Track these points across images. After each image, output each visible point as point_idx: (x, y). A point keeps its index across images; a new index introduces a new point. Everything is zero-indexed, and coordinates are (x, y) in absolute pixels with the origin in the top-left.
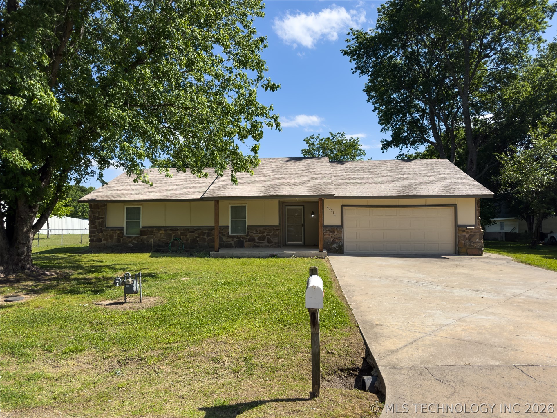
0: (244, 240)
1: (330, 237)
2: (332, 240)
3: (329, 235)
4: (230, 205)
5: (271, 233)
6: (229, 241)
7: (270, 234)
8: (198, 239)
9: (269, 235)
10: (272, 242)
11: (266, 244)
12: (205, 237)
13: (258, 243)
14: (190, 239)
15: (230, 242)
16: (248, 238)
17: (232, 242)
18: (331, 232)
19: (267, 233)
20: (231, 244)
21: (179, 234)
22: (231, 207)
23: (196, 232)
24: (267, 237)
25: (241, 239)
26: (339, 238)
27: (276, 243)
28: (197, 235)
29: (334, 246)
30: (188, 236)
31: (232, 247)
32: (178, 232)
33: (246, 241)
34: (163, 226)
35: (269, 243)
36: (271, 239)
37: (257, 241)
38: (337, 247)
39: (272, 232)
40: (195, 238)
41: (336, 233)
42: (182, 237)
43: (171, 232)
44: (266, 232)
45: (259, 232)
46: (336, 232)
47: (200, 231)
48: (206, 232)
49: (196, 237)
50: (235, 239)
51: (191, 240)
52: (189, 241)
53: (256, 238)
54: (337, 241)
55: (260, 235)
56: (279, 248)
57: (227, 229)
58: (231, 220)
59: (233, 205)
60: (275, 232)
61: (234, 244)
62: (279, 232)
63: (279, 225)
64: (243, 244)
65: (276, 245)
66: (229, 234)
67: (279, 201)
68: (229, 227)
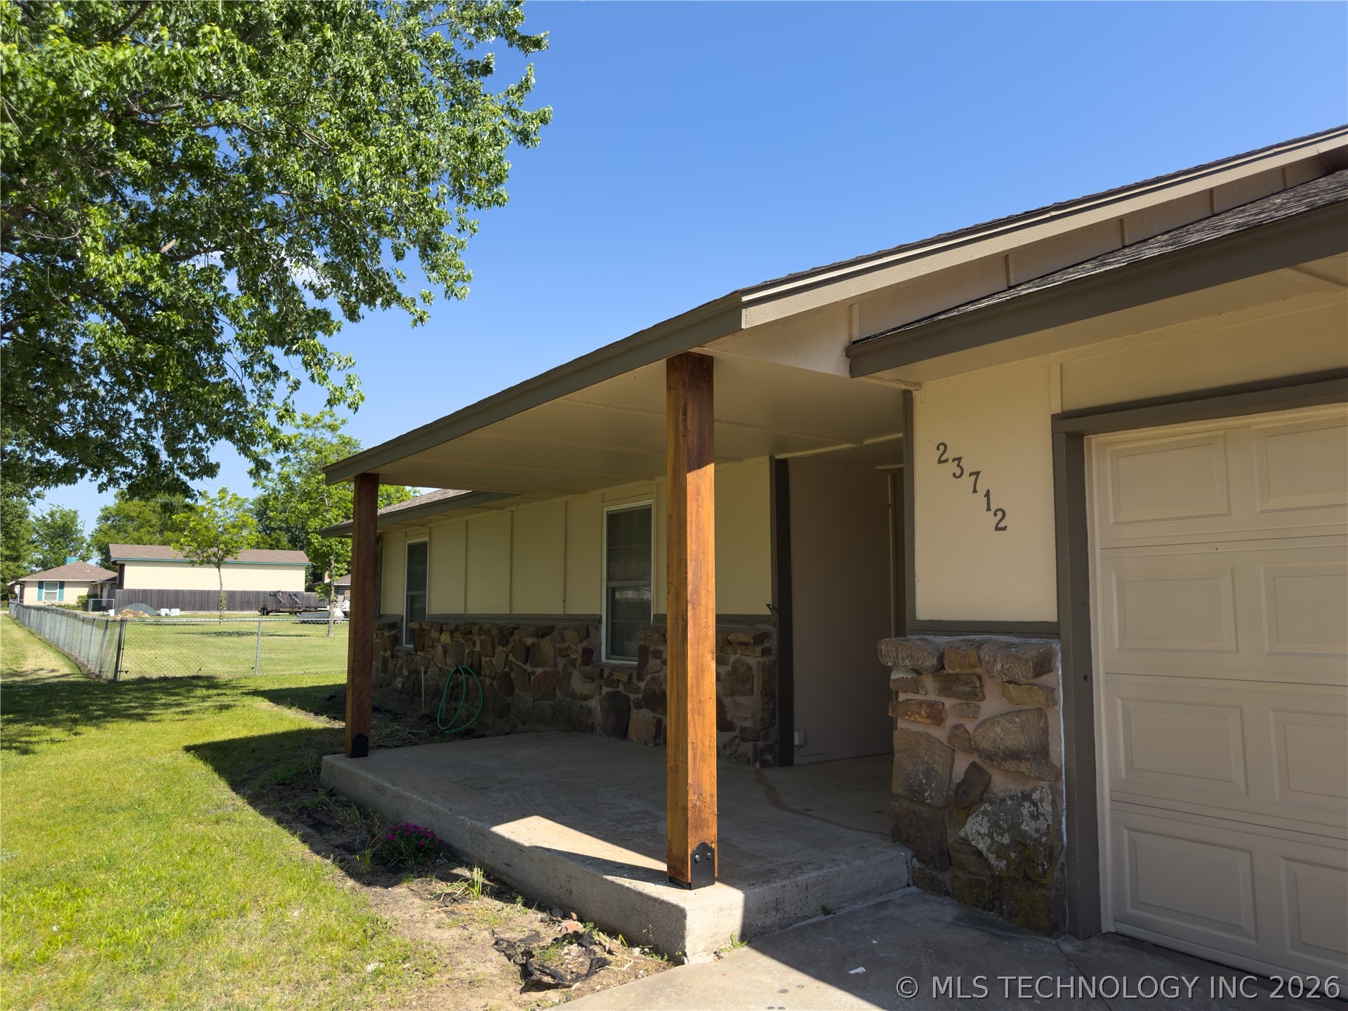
0: (632, 699)
1: (940, 734)
2: (961, 765)
3: (936, 715)
4: (605, 510)
5: (726, 663)
6: (587, 698)
8: (514, 676)
12: (528, 666)
14: (499, 672)
15: (588, 704)
16: (642, 685)
17: (594, 703)
18: (948, 684)
20: (592, 714)
22: (609, 516)
23: (510, 642)
25: (625, 691)
26: (1015, 755)
28: (511, 657)
29: (976, 829)
32: (474, 638)
33: (638, 707)
34: (463, 611)
36: (727, 703)
38: (1000, 852)
40: (507, 669)
41: (992, 704)
43: (462, 640)
46: (991, 689)
47: (517, 638)
48: (530, 642)
49: (510, 664)
50: (605, 690)
51: (500, 677)
52: (496, 683)
54: (1001, 783)
56: (758, 766)
57: (592, 630)
58: (607, 587)
59: (614, 508)
60: (743, 657)
61: (598, 717)
62: (762, 660)
63: (768, 612)
64: (629, 720)
65: (748, 748)
66: (600, 660)
67: (772, 458)
68: (600, 621)
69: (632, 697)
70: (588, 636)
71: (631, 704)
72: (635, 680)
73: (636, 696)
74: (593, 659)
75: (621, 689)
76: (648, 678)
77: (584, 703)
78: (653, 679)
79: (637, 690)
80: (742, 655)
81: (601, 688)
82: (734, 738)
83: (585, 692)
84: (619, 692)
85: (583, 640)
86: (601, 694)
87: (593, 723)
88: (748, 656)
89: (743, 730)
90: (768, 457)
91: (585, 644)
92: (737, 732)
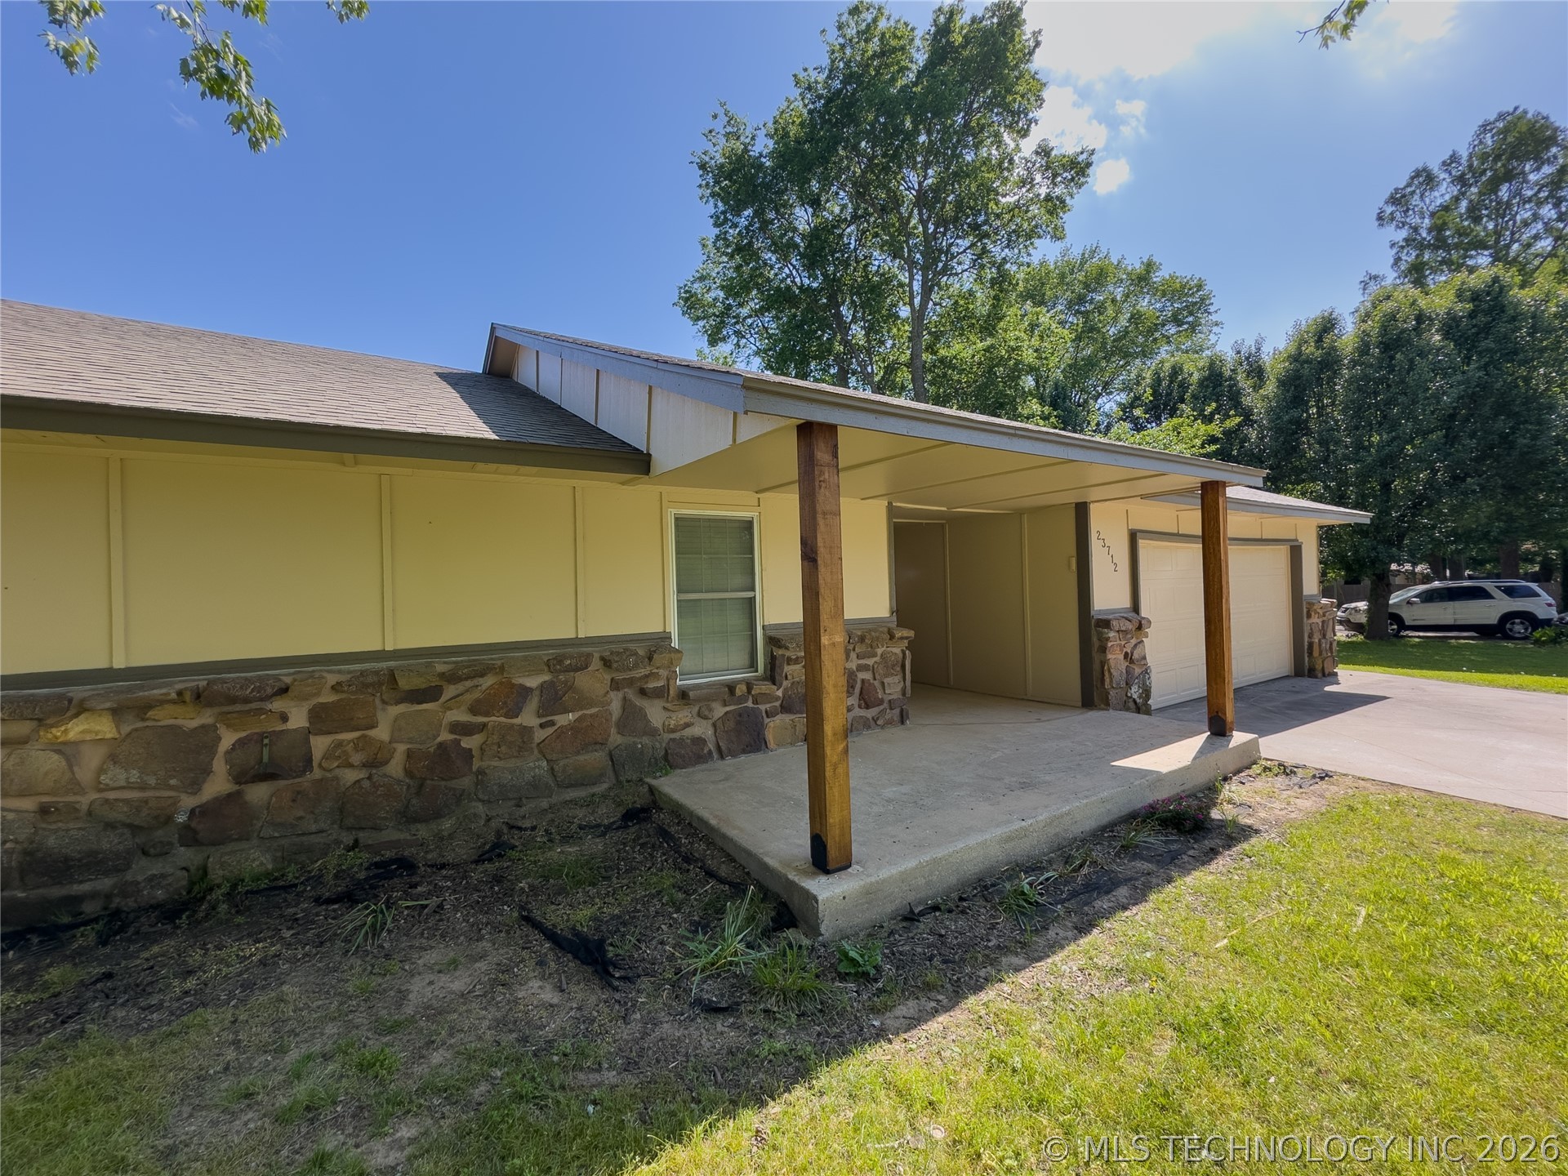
0: (763, 707)
2: (1125, 667)
3: (1121, 648)
4: (671, 513)
5: (875, 655)
6: (683, 728)
7: (870, 662)
8: (470, 743)
9: (864, 668)
10: (881, 702)
12: (528, 718)
14: (401, 748)
15: (688, 732)
16: (780, 693)
17: (701, 729)
18: (1125, 635)
19: (860, 657)
20: (699, 741)
21: (298, 719)
22: (678, 520)
23: (450, 691)
24: (860, 676)
25: (750, 704)
27: (891, 706)
28: (461, 716)
29: (1134, 691)
30: (381, 733)
32: (277, 705)
33: (773, 715)
34: (100, 663)
35: (867, 707)
36: (878, 686)
38: (1140, 696)
39: (879, 651)
40: (445, 736)
42: (320, 745)
43: (193, 720)
44: (854, 656)
46: (1135, 635)
47: (488, 681)
48: (532, 682)
49: (456, 728)
50: (719, 711)
51: (409, 754)
52: (395, 767)
58: (678, 601)
59: (689, 512)
60: (889, 649)
61: (710, 742)
63: (888, 615)
64: (763, 730)
65: (894, 714)
68: (670, 639)
71: (764, 714)
73: (770, 705)
76: (786, 683)
77: (678, 735)
78: (795, 684)
79: (773, 699)
80: (887, 647)
82: (882, 711)
83: (684, 721)
84: (746, 707)
86: (711, 717)
87: (709, 751)
88: (893, 647)
89: (890, 701)
92: (885, 705)
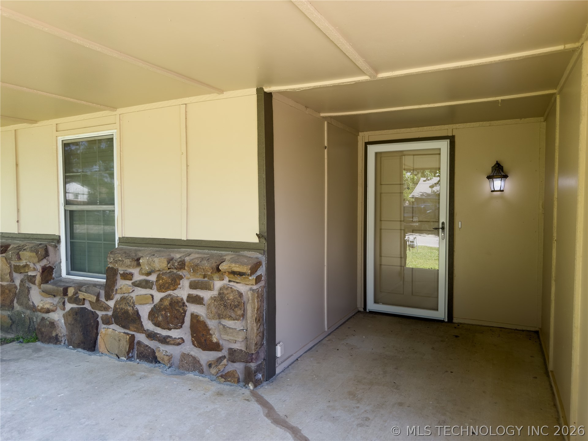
5: (207, 288)
6: (48, 311)
7: (206, 295)
9: (197, 300)
10: (216, 347)
11: (189, 348)
13: (151, 336)
16: (111, 304)
17: (57, 317)
19: (193, 286)
20: (53, 325)
22: (66, 145)
24: (192, 309)
25: (90, 305)
27: (233, 355)
31: (56, 340)
33: (107, 322)
36: (212, 324)
37: (148, 325)
39: (215, 285)
44: (185, 283)
45: (153, 278)
50: (69, 306)
53: (144, 311)
55: (158, 296)
56: (251, 386)
57: (51, 249)
58: (65, 211)
59: (70, 137)
60: (232, 284)
61: (62, 329)
62: (255, 287)
63: (256, 240)
64: (97, 334)
65: (239, 367)
66: (61, 276)
67: (260, 91)
68: (59, 241)
69: (100, 313)
70: (47, 254)
71: (99, 319)
72: (103, 299)
73: (104, 313)
74: (54, 275)
75: (87, 306)
76: (117, 297)
77: (46, 316)
78: (123, 299)
79: (107, 308)
80: (230, 281)
81: (64, 303)
82: (220, 359)
83: (47, 306)
84: (85, 308)
85: (42, 259)
86: (64, 309)
87: (57, 335)
88: (237, 283)
89: (232, 352)
90: (254, 90)
91: (44, 262)
92: (225, 352)
